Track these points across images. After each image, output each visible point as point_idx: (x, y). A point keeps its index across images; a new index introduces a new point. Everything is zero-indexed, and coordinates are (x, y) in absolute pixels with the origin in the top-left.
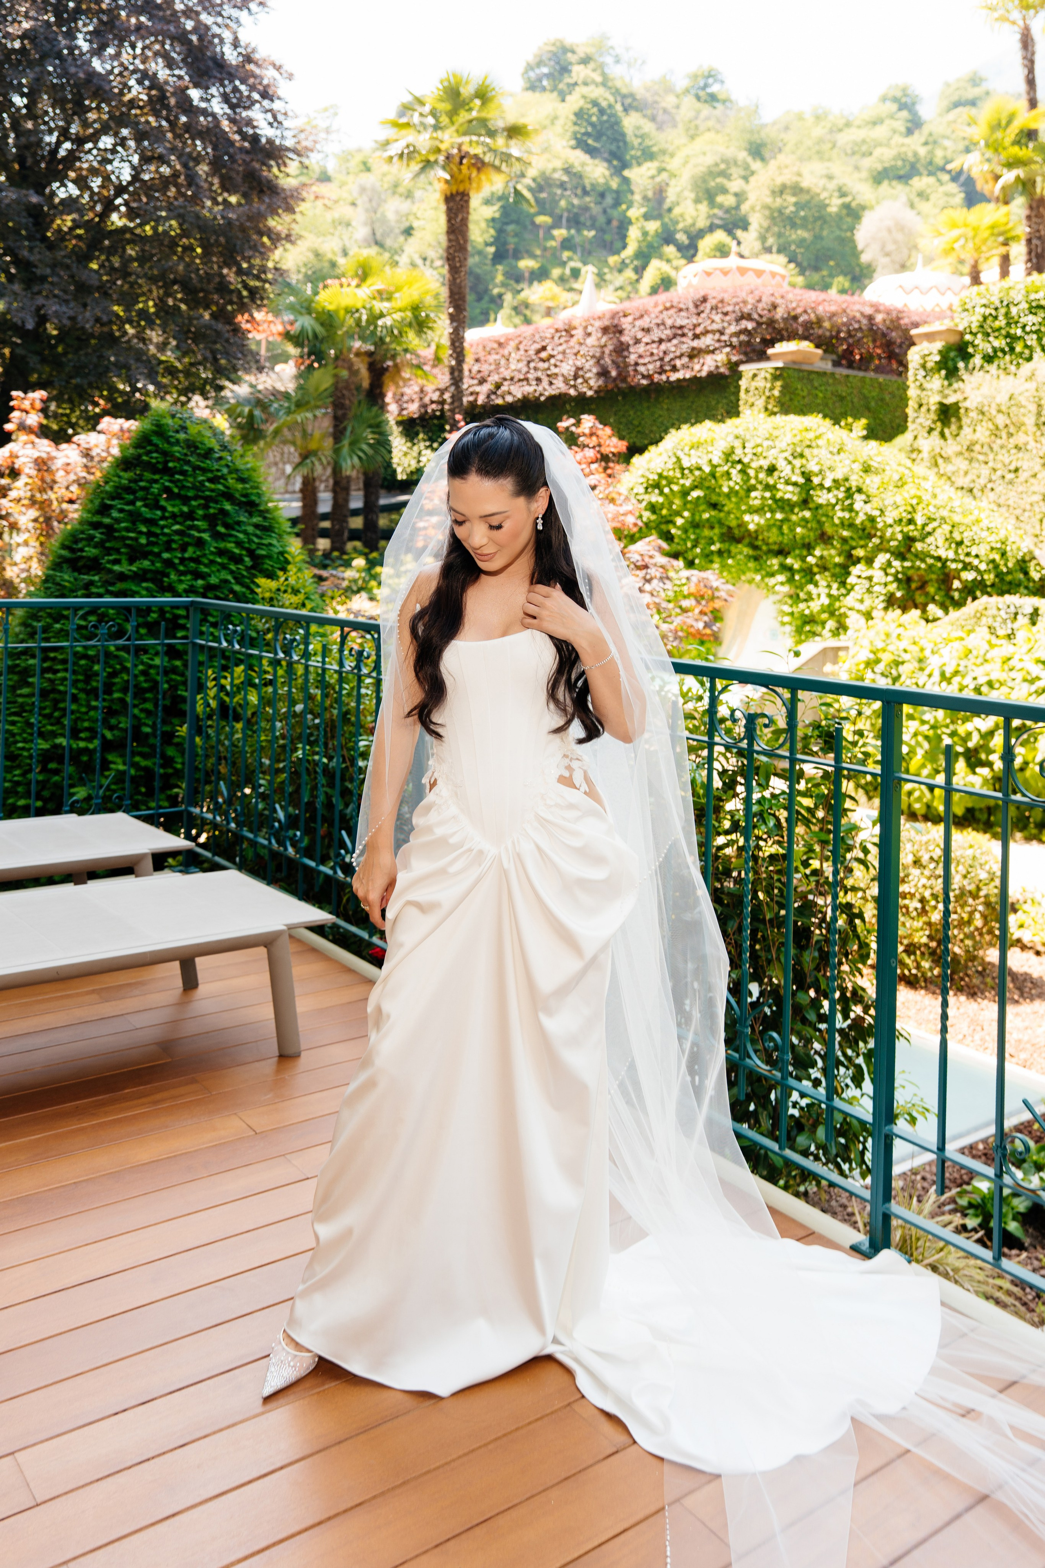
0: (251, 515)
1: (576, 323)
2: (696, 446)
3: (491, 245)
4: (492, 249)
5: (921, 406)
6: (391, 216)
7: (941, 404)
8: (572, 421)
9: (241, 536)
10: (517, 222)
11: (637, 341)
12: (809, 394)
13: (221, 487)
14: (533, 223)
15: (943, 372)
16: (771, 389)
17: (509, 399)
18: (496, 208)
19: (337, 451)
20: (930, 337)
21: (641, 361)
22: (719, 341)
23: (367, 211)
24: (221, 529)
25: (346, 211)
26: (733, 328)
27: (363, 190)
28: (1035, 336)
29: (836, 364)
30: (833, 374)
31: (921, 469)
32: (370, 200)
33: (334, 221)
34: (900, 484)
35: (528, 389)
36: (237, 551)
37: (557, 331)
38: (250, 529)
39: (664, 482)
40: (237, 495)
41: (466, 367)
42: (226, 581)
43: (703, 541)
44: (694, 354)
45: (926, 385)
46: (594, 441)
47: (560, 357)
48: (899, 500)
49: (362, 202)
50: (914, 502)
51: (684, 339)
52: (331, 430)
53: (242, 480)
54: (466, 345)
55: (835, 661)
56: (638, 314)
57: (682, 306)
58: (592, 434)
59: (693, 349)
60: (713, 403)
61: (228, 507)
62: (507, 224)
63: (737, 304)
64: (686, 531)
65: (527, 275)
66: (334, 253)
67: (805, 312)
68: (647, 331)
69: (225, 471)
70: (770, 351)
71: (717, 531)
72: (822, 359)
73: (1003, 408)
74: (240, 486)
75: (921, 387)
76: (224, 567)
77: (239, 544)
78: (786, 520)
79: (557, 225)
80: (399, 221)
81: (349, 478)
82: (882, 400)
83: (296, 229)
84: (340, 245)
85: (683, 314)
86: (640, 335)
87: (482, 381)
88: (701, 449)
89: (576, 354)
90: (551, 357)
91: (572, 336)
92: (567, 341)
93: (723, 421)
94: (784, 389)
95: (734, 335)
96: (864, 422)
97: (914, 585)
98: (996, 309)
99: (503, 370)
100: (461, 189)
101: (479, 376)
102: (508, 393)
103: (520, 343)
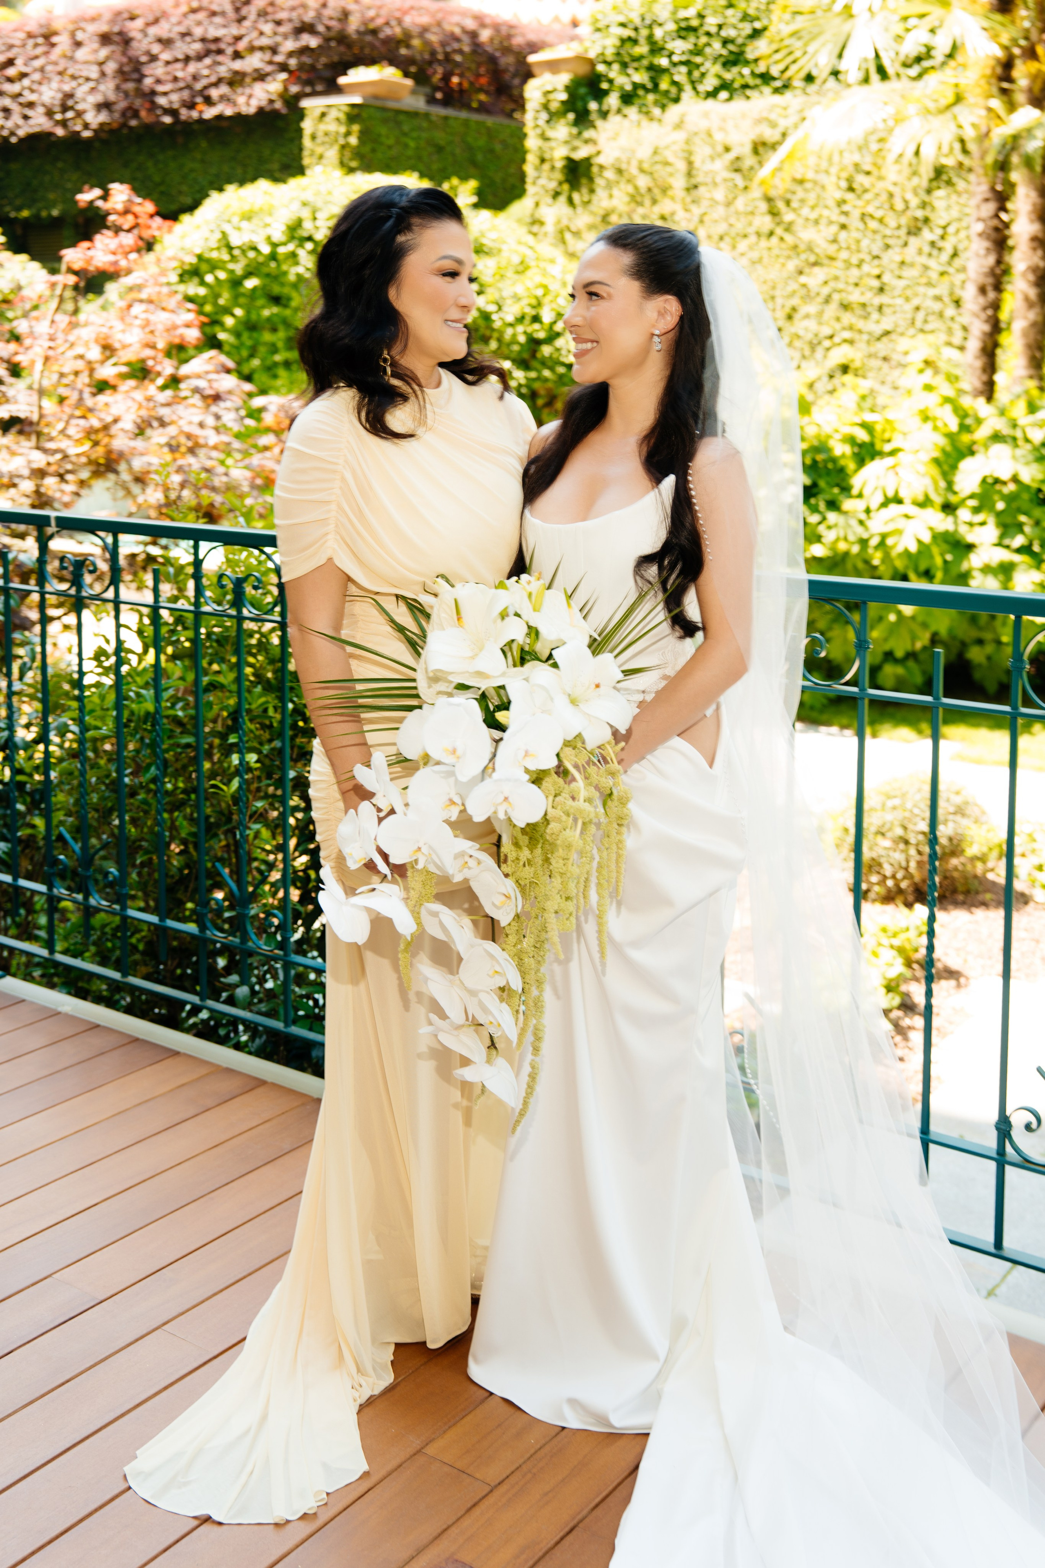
1: (57, 25)
2: (248, 217)
5: (543, 161)
7: (569, 160)
11: (154, 58)
12: (398, 142)
15: (571, 116)
16: (348, 134)
20: (553, 66)
21: (160, 88)
22: (270, 63)
26: (290, 45)
28: (683, 69)
29: (431, 100)
30: (427, 115)
31: (547, 248)
34: (522, 269)
37: (30, 36)
39: (204, 267)
43: (262, 350)
44: (236, 80)
45: (550, 133)
46: (129, 221)
47: (36, 76)
48: (520, 290)
50: (540, 292)
51: (220, 58)
56: (151, 18)
57: (215, 7)
58: (126, 212)
59: (236, 73)
60: (266, 152)
63: (293, 9)
64: (238, 334)
67: (387, 23)
68: (166, 43)
70: (342, 80)
71: (282, 334)
72: (413, 92)
73: (646, 166)
75: (544, 138)
82: (492, 151)
85: (218, 20)
86: (156, 49)
88: (255, 221)
89: (60, 73)
90: (23, 75)
91: (53, 45)
92: (46, 53)
93: (283, 181)
94: (363, 136)
95: (291, 54)
96: (473, 184)
97: (540, 402)
98: (636, 29)
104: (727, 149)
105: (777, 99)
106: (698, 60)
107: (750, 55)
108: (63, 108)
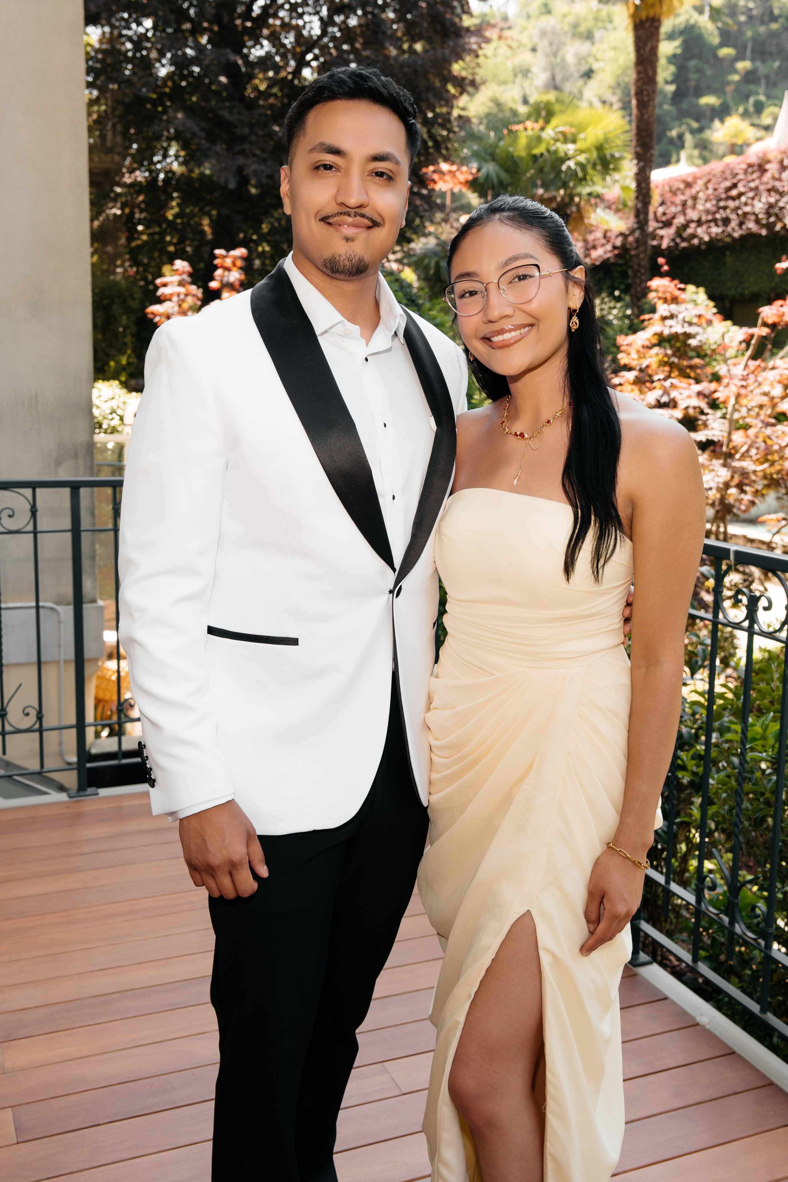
1: (771, 156)
3: (671, 83)
4: (671, 88)
6: (571, 59)
10: (700, 57)
14: (716, 56)
17: (696, 241)
18: (677, 42)
23: (547, 55)
25: (525, 57)
27: (543, 33)
32: (551, 44)
33: (514, 69)
35: (715, 230)
37: (750, 166)
41: (651, 210)
47: (751, 194)
49: (543, 45)
54: (652, 186)
62: (688, 59)
65: (708, 113)
66: (514, 101)
79: (740, 57)
80: (578, 64)
83: (481, 74)
84: (521, 94)
87: (667, 224)
89: (769, 190)
90: (740, 195)
91: (766, 171)
92: (760, 177)
99: (689, 211)
100: (651, 14)
101: (664, 219)
102: (694, 236)
103: (709, 181)
108: (768, 214)
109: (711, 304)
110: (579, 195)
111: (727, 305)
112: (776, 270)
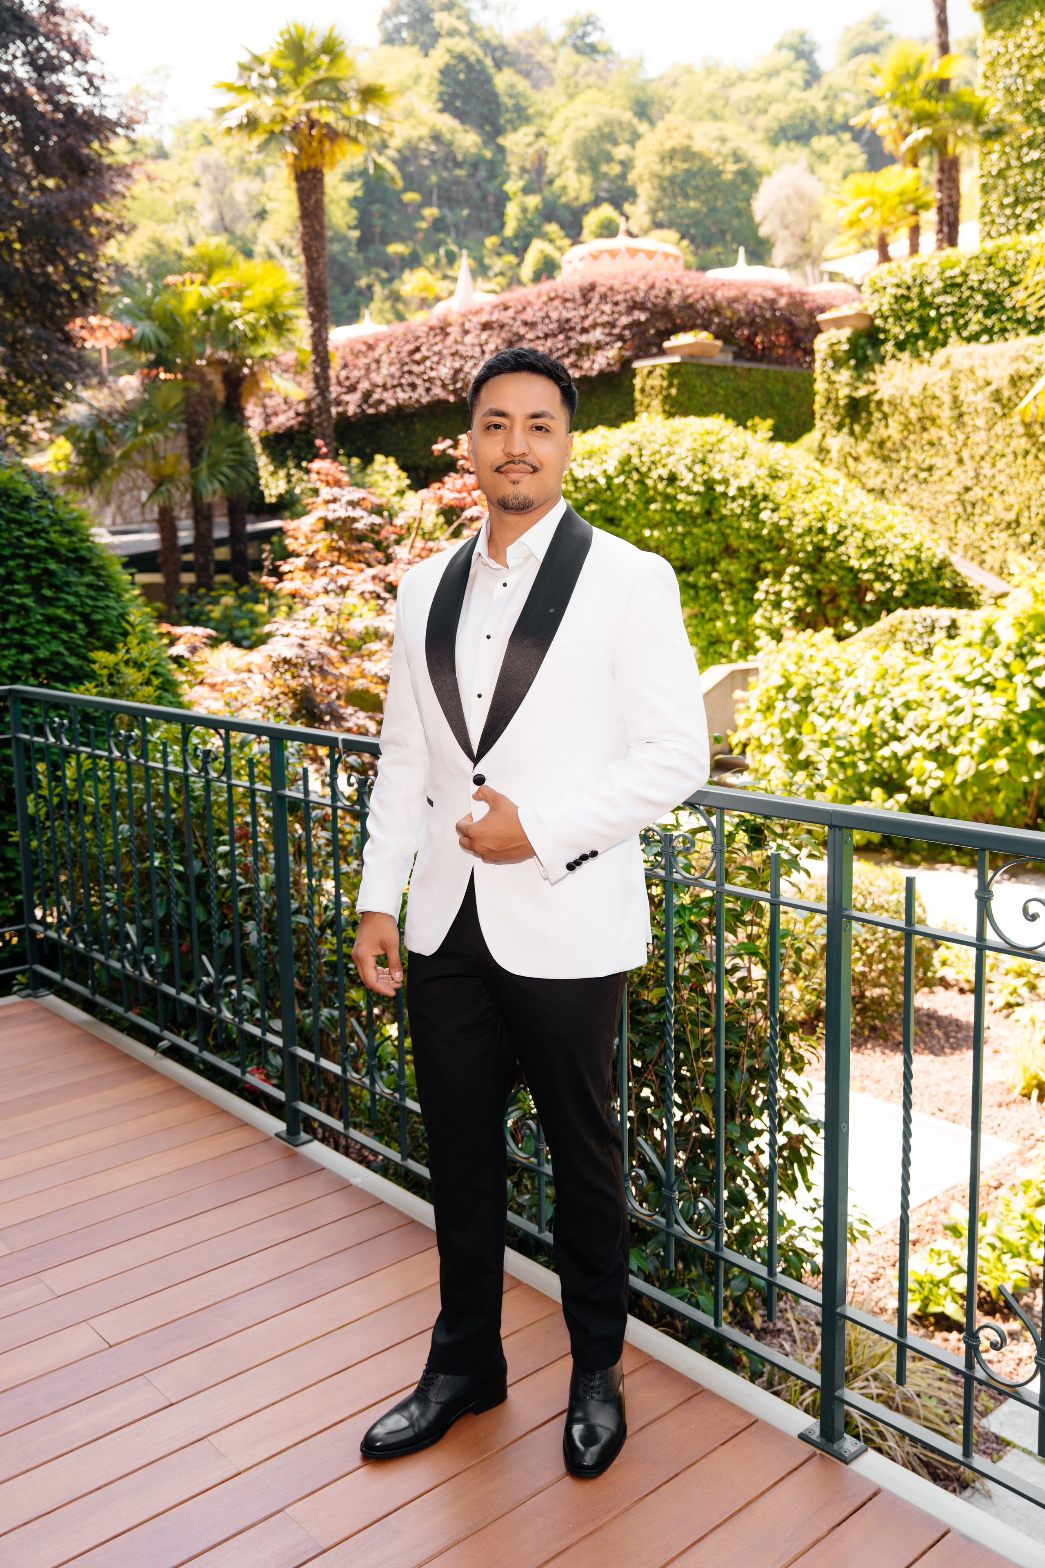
0: (82, 573)
1: (452, 318)
2: (589, 456)
3: (356, 227)
4: (356, 234)
5: (829, 400)
6: (240, 197)
7: (851, 398)
8: (449, 442)
9: (72, 599)
10: (383, 201)
12: (709, 391)
13: (42, 543)
14: (400, 201)
15: (852, 362)
16: (670, 387)
17: (383, 408)
18: (358, 184)
19: (194, 476)
20: (838, 323)
22: (610, 334)
23: (212, 192)
24: (48, 593)
25: (188, 193)
26: (625, 320)
27: (206, 167)
28: (949, 319)
29: (737, 356)
30: (734, 368)
31: (830, 472)
32: (216, 179)
33: (176, 205)
34: (810, 489)
35: (402, 396)
36: (68, 617)
37: (431, 328)
38: (82, 590)
40: (63, 551)
41: (332, 373)
42: (59, 654)
45: (835, 377)
47: (435, 359)
48: (808, 507)
49: (206, 180)
50: (824, 508)
51: (571, 334)
52: (186, 450)
53: (69, 533)
54: (331, 348)
55: (745, 687)
56: (520, 308)
57: (568, 296)
59: (582, 345)
60: (606, 404)
61: (53, 566)
62: (371, 203)
63: (628, 291)
65: (397, 263)
66: (178, 242)
67: (703, 298)
68: (531, 325)
69: (46, 522)
70: (666, 345)
72: (722, 351)
73: (916, 401)
74: (65, 540)
75: (830, 381)
76: (54, 636)
77: (70, 608)
78: (689, 533)
79: (426, 202)
80: (249, 203)
81: (210, 506)
82: (787, 394)
83: (130, 217)
84: (186, 235)
85: (569, 305)
86: (522, 331)
87: (352, 389)
88: (594, 459)
89: (453, 355)
90: (426, 358)
91: (448, 334)
92: (443, 340)
93: (617, 426)
94: (681, 387)
95: (625, 327)
96: (770, 422)
97: (824, 599)
98: (909, 288)
99: (373, 376)
100: (313, 165)
101: (347, 383)
102: (381, 401)
103: (391, 343)
104: (988, 384)
105: (1033, 339)
106: (963, 310)
107: (1008, 304)
108: (454, 380)
109: (404, 475)
110: (251, 357)
111: (422, 475)
112: (432, 452)
